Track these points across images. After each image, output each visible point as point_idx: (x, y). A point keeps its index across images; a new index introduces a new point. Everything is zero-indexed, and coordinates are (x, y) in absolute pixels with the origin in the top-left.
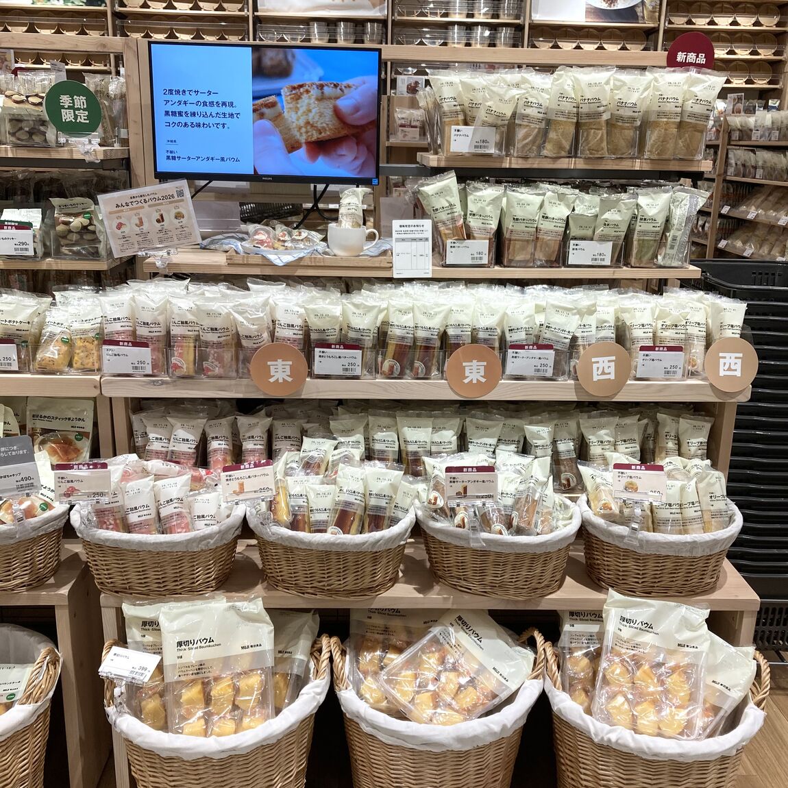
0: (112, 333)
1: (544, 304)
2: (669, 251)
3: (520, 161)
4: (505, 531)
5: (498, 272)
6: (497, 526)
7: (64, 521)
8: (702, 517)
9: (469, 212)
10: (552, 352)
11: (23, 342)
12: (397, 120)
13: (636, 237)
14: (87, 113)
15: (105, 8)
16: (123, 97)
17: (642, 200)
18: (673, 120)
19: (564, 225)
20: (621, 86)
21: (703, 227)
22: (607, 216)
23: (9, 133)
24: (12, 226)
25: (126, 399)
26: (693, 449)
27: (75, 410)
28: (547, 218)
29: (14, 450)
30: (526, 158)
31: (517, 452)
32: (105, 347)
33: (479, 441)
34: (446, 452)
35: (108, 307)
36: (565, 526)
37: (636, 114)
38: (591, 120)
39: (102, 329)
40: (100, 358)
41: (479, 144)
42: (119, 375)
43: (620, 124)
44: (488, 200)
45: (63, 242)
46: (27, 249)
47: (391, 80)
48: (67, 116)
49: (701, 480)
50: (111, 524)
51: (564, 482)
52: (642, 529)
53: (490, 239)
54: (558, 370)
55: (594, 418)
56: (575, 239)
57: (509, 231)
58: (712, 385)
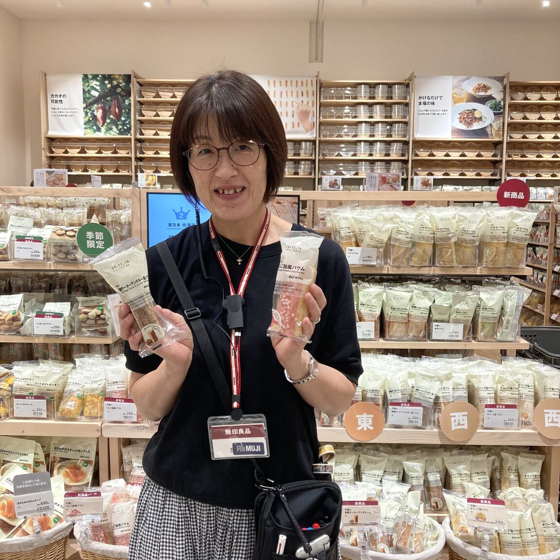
0: (112, 392)
1: (414, 371)
2: (504, 330)
3: (395, 269)
4: (387, 550)
5: (382, 344)
6: (382, 546)
7: (70, 530)
8: (537, 540)
9: (360, 303)
10: (421, 408)
11: (51, 398)
12: (319, 216)
13: (480, 320)
14: (103, 243)
15: (131, 136)
16: (130, 224)
17: (483, 296)
18: (501, 242)
19: (428, 312)
20: (464, 220)
21: (542, 279)
22: (458, 306)
23: (53, 254)
24: (50, 315)
25: (119, 439)
26: (529, 481)
27: (84, 444)
28: (415, 307)
29: (37, 482)
30: (398, 267)
31: (399, 481)
32: (106, 402)
33: (370, 473)
34: (346, 481)
35: (110, 375)
36: (433, 545)
37: (476, 238)
38: (444, 243)
39: (105, 388)
40: (102, 409)
41: (366, 259)
42: (115, 422)
43: (464, 244)
44: (373, 295)
45: (83, 325)
46: (58, 331)
47: (318, 179)
48: (90, 244)
49: (535, 510)
50: (101, 537)
51: (434, 504)
52: (490, 550)
53: (375, 321)
54: (426, 420)
55: (454, 455)
56: (437, 321)
57: (388, 317)
58: (540, 434)
